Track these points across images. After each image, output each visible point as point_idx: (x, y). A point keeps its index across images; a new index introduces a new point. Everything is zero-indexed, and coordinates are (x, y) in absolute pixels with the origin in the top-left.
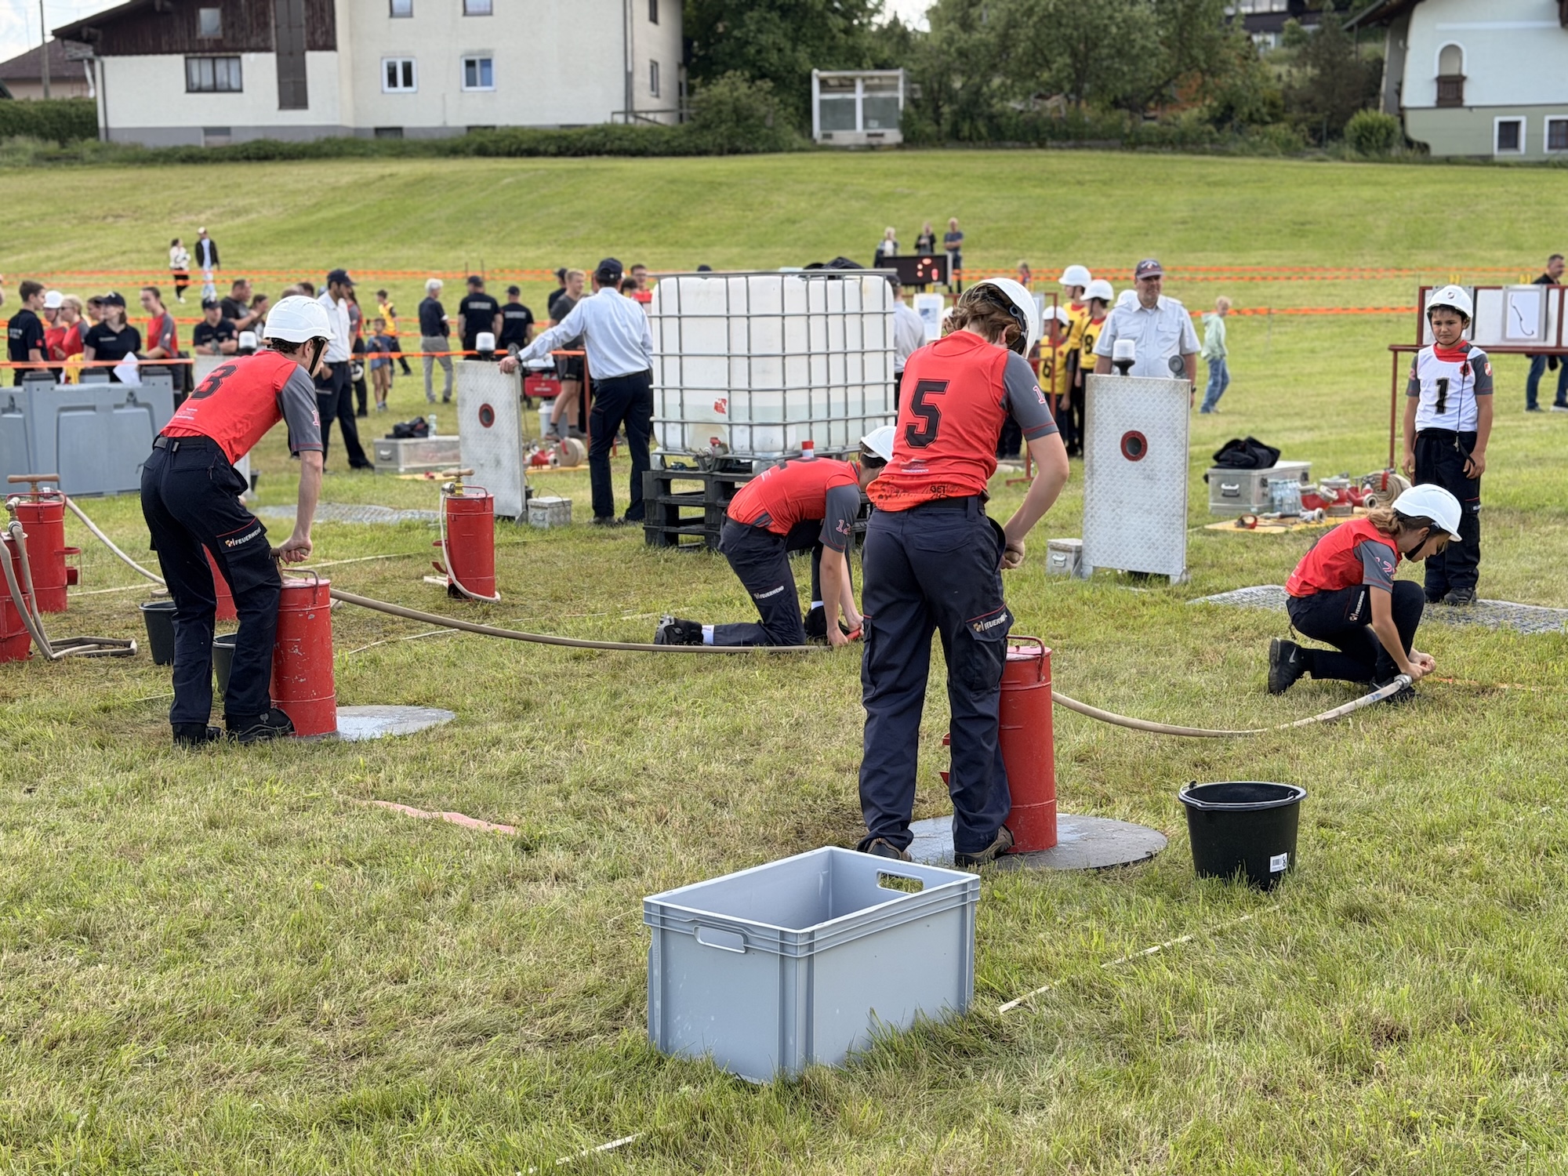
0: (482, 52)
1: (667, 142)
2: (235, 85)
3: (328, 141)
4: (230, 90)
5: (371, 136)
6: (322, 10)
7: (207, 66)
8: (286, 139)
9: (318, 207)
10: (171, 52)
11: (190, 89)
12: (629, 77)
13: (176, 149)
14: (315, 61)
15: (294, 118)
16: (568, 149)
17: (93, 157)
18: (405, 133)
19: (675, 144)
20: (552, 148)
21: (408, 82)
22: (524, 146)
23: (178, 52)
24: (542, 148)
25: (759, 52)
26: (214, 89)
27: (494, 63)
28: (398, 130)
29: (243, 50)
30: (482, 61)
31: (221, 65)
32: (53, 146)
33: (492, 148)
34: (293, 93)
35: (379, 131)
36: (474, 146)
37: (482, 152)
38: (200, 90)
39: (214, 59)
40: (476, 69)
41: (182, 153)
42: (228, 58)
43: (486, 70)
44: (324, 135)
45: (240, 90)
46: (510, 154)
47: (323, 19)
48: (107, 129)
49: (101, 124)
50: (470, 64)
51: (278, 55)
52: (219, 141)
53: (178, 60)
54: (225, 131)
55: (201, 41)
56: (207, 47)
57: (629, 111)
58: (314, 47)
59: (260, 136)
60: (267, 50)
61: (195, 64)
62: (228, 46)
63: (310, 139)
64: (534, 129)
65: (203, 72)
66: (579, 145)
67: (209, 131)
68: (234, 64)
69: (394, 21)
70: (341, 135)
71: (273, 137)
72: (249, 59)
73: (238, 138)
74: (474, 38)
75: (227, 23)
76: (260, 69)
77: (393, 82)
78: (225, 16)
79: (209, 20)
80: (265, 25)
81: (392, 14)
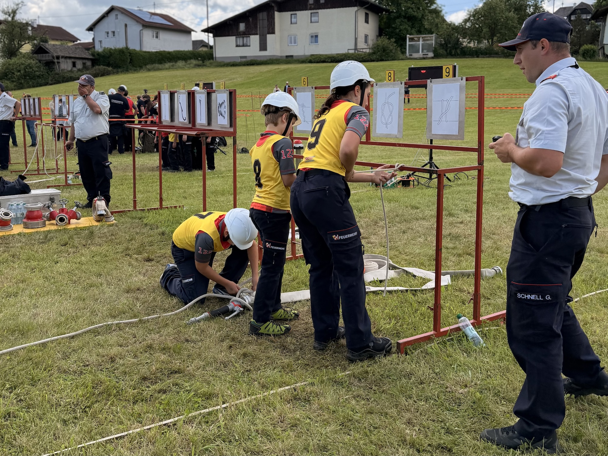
0: (316, 33)
1: (362, 58)
2: (248, 44)
3: (270, 59)
4: (247, 46)
5: (285, 58)
6: (272, 22)
7: (241, 39)
8: (259, 59)
10: (232, 36)
11: (237, 46)
12: (356, 39)
13: (230, 63)
14: (269, 37)
15: (263, 53)
16: (334, 60)
17: (209, 65)
18: (294, 57)
19: (364, 58)
20: (329, 60)
21: (295, 42)
22: (322, 60)
23: (234, 36)
24: (327, 60)
26: (243, 46)
27: (319, 36)
28: (292, 56)
29: (251, 35)
30: (315, 36)
31: (245, 39)
32: (200, 62)
33: (313, 61)
34: (263, 46)
35: (287, 56)
36: (308, 60)
37: (311, 62)
38: (239, 46)
39: (243, 37)
42: (247, 37)
43: (316, 38)
44: (268, 58)
45: (250, 46)
46: (318, 62)
47: (271, 25)
48: (215, 57)
50: (312, 37)
51: (260, 36)
52: (244, 60)
53: (234, 38)
54: (245, 57)
55: (240, 32)
56: (241, 34)
57: (356, 49)
58: (269, 33)
59: (252, 58)
60: (257, 34)
61: (238, 39)
62: (247, 34)
63: (265, 59)
64: (326, 55)
65: (240, 41)
66: (337, 59)
67: (241, 57)
68: (248, 39)
69: (292, 25)
70: (274, 58)
71: (255, 59)
72: (252, 37)
73: (249, 59)
74: (314, 29)
75: (247, 27)
76: (255, 40)
77: (291, 42)
78: (246, 25)
79: (242, 27)
80: (256, 27)
81: (291, 23)
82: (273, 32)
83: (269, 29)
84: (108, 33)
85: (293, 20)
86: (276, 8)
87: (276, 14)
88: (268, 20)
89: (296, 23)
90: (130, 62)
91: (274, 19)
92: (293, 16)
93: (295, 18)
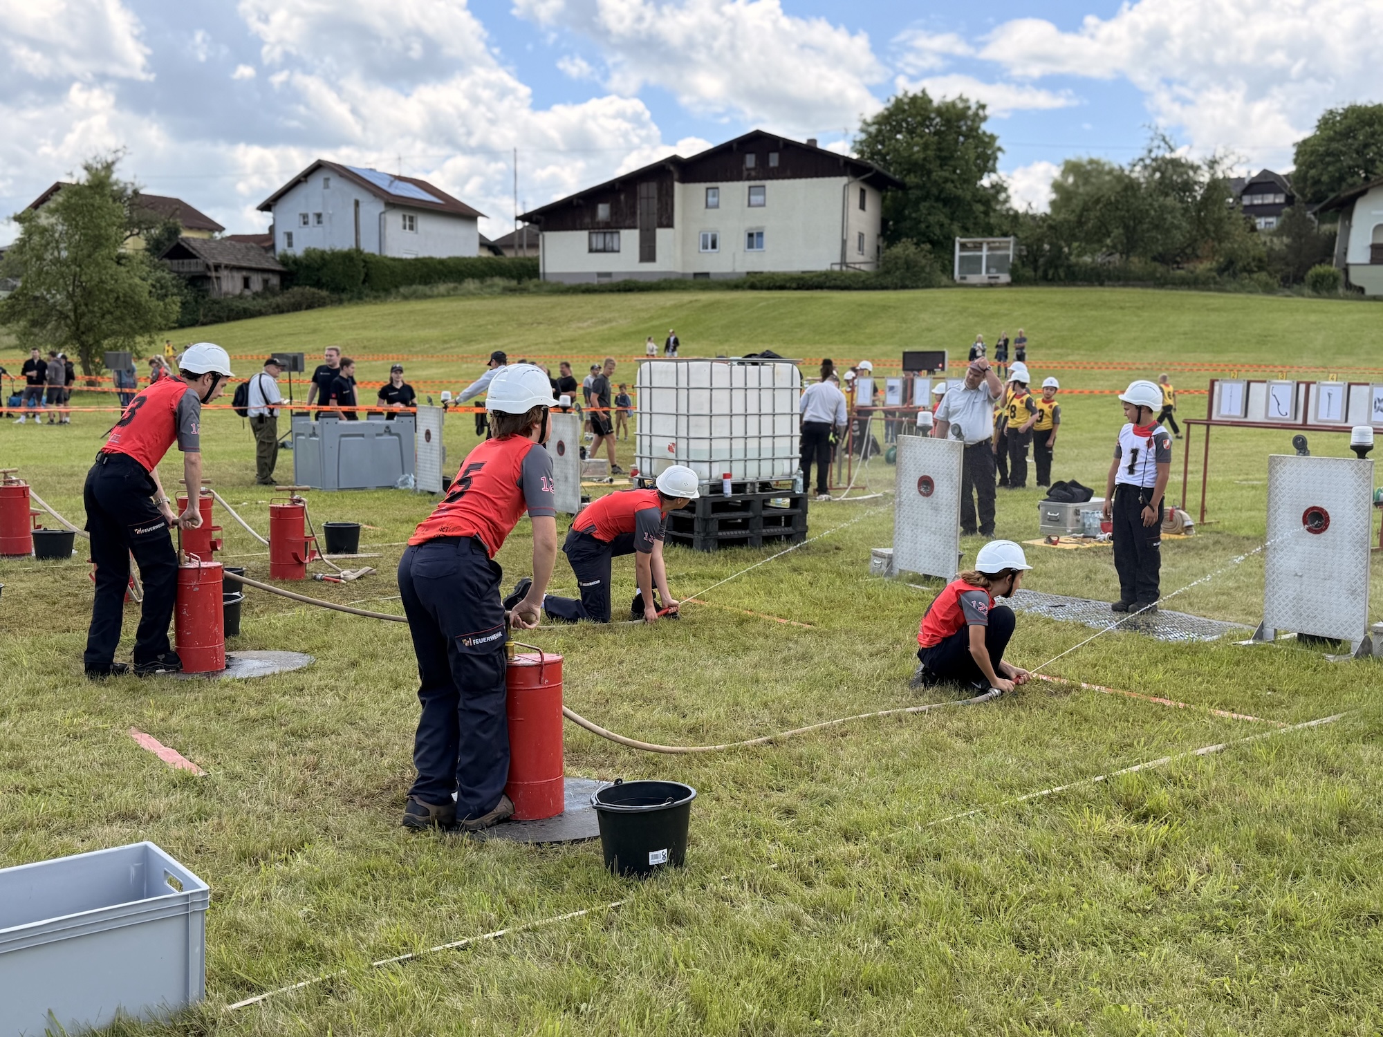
0: (757, 228)
1: (863, 282)
2: (616, 248)
3: (665, 280)
4: (613, 251)
5: (691, 278)
6: (667, 204)
7: (601, 237)
8: (641, 279)
9: (651, 318)
10: (581, 229)
11: (591, 251)
12: (844, 242)
13: (580, 286)
14: (662, 234)
15: (648, 267)
16: (803, 285)
17: (534, 289)
18: (711, 276)
19: (868, 282)
20: (794, 285)
21: (714, 246)
22: (778, 284)
23: (585, 229)
24: (788, 285)
25: (928, 227)
26: (604, 250)
27: (765, 235)
28: (707, 274)
29: (621, 228)
30: (758, 234)
31: (608, 237)
32: (514, 283)
33: (758, 284)
34: (648, 253)
35: (696, 275)
36: (748, 284)
37: (753, 287)
38: (597, 251)
39: (605, 233)
40: (754, 239)
41: (583, 288)
42: (612, 233)
43: (760, 239)
44: (663, 277)
45: (618, 251)
46: (769, 288)
47: (667, 209)
48: (544, 274)
49: (541, 270)
50: (751, 235)
51: (641, 231)
52: (605, 280)
53: (585, 234)
54: (609, 275)
55: (598, 223)
56: (601, 225)
57: (843, 262)
58: (661, 226)
59: (627, 278)
60: (634, 227)
61: (594, 237)
62: (613, 226)
63: (655, 279)
64: (784, 274)
65: (598, 241)
66: (810, 283)
67: (600, 275)
68: (616, 236)
69: (708, 210)
70: (673, 277)
71: (635, 278)
72: (624, 233)
73: (615, 279)
74: (754, 220)
75: (614, 212)
76: (630, 239)
77: (705, 247)
78: (612, 208)
79: (603, 211)
80: (634, 214)
81: (707, 206)
82: (670, 224)
83: (661, 218)
85: (710, 199)
86: (676, 176)
87: (677, 186)
88: (659, 199)
89: (717, 206)
90: (364, 282)
91: (672, 197)
92: (710, 192)
93: (714, 196)
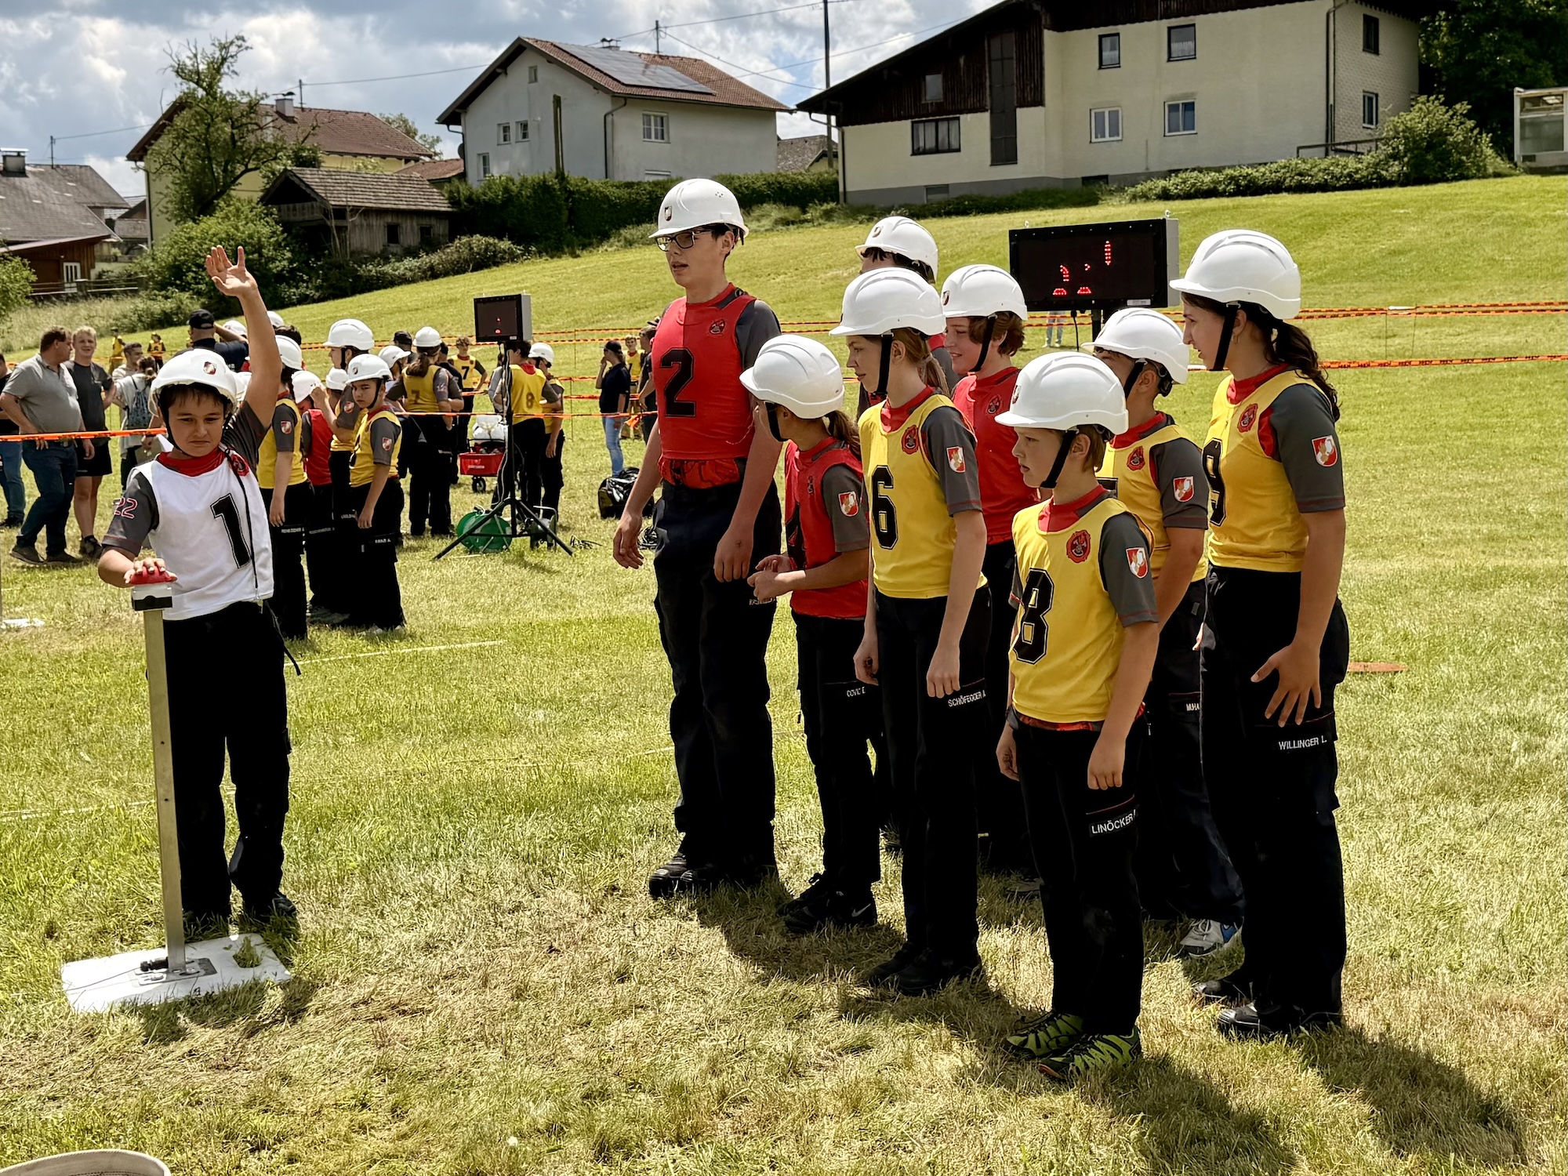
0: (1186, 96)
2: (954, 145)
4: (950, 150)
5: (1078, 186)
6: (1032, 67)
7: (930, 129)
10: (900, 118)
11: (916, 152)
12: (1330, 110)
14: (1026, 117)
15: (1001, 173)
18: (1110, 181)
21: (1114, 131)
22: (1204, 188)
23: (906, 118)
26: (936, 150)
27: (1198, 106)
28: (1103, 178)
29: (961, 112)
30: (1185, 105)
31: (943, 127)
34: (1004, 149)
35: (1085, 180)
38: (925, 152)
39: (937, 121)
40: (1180, 115)
42: (948, 120)
43: (1189, 113)
44: (1026, 188)
45: (958, 150)
47: (1032, 75)
48: (845, 193)
49: (841, 189)
50: (1173, 108)
51: (991, 113)
52: (937, 197)
53: (906, 124)
54: (944, 188)
55: (926, 106)
56: (931, 111)
57: (1329, 145)
58: (1024, 104)
59: (970, 192)
60: (983, 110)
61: (920, 128)
65: (927, 136)
66: (1259, 184)
67: (930, 189)
68: (954, 125)
69: (1103, 72)
70: (1041, 186)
71: (979, 191)
72: (966, 119)
73: (954, 194)
75: (947, 89)
76: (975, 128)
77: (1100, 132)
78: (945, 80)
79: (934, 86)
80: (981, 87)
81: (1101, 66)
82: (1038, 101)
83: (1023, 91)
84: (506, 129)
85: (1105, 54)
86: (1045, 19)
87: (1048, 35)
88: (1020, 60)
89: (1117, 65)
90: (570, 222)
91: (1041, 53)
92: (1107, 42)
93: (1113, 49)
